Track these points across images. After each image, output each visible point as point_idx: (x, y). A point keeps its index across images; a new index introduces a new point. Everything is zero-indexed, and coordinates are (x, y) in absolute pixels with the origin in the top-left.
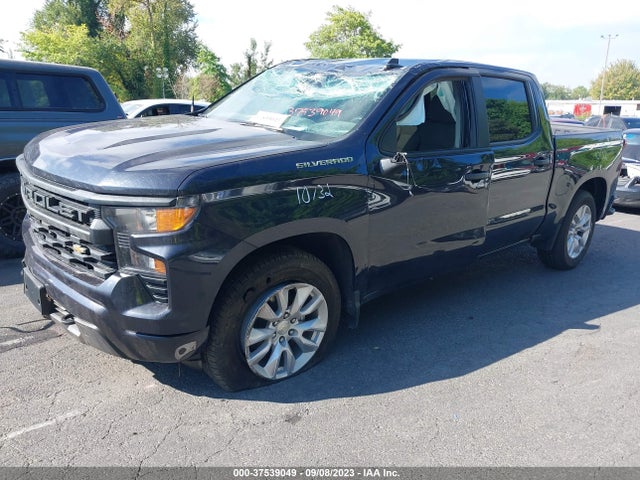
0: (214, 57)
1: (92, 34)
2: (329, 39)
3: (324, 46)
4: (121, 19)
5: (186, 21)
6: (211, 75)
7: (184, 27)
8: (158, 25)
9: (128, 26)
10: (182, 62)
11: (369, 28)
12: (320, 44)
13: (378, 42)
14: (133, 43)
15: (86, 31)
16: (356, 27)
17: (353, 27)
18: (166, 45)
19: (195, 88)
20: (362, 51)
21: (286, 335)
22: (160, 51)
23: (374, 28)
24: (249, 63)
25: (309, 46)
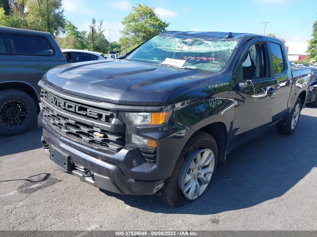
0: (74, 27)
1: (7, 13)
2: (134, 20)
3: (131, 23)
4: (23, 6)
5: (58, 8)
6: (73, 36)
7: (57, 11)
8: (44, 10)
9: (26, 10)
10: (56, 29)
11: (154, 15)
12: (129, 22)
13: (158, 22)
14: (30, 19)
15: (4, 11)
16: (148, 14)
17: (146, 14)
18: (48, 20)
19: (64, 43)
20: (151, 26)
21: (196, 176)
22: (45, 23)
23: (157, 15)
24: (93, 31)
25: (123, 23)
